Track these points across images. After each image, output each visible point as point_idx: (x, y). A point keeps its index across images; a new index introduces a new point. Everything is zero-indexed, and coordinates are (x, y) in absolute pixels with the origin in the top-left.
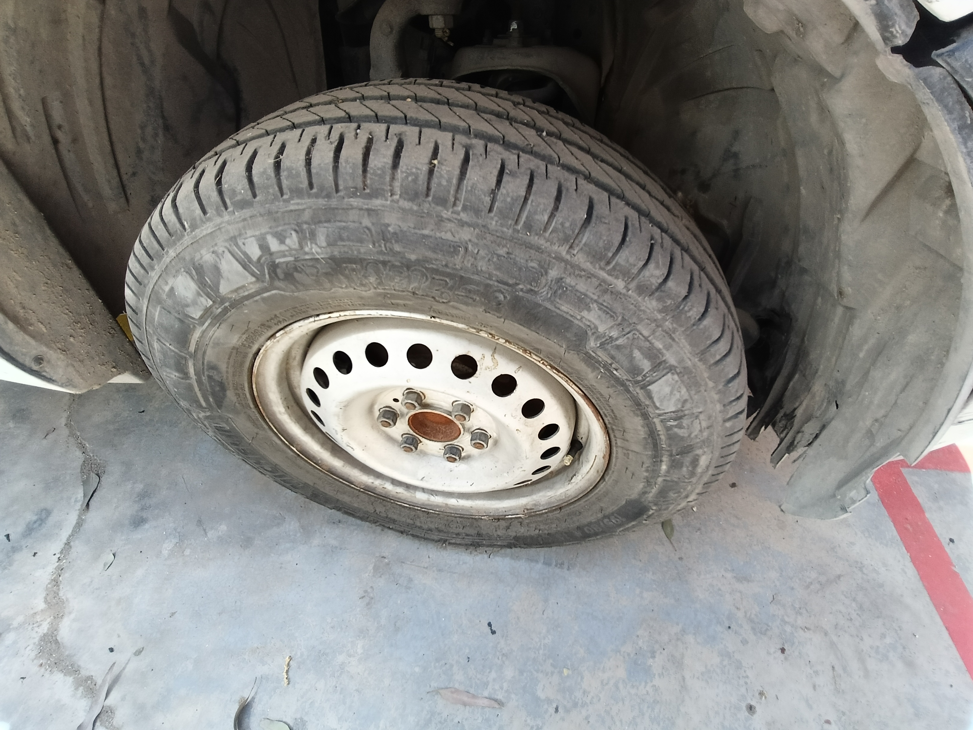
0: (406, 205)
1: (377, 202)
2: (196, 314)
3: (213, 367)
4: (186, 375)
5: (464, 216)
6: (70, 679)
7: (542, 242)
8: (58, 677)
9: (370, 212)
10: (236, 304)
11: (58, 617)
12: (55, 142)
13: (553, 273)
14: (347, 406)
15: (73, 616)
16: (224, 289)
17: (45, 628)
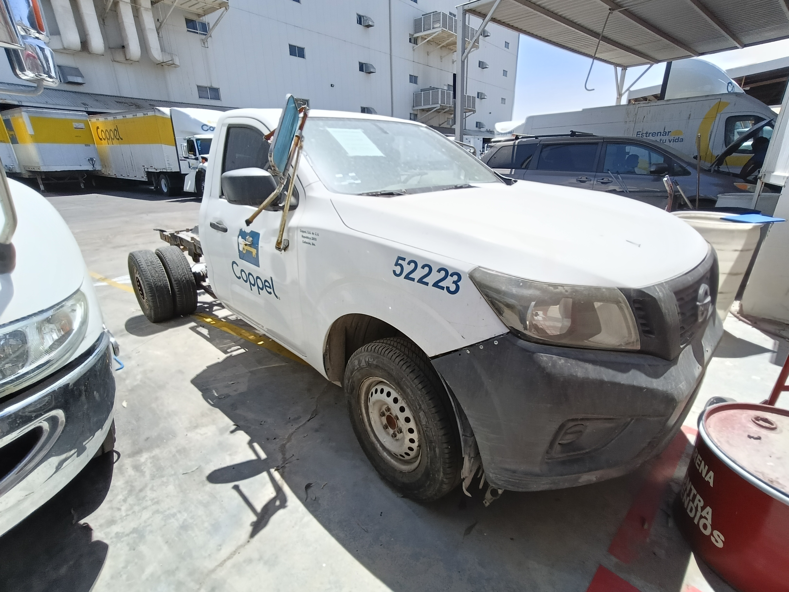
0: (388, 360)
1: (384, 358)
2: (356, 368)
3: (354, 382)
4: (349, 382)
5: (394, 364)
6: (282, 456)
7: (403, 373)
8: (281, 454)
9: (383, 359)
10: (362, 369)
11: (288, 442)
12: (356, 328)
13: (404, 379)
14: (374, 404)
15: (291, 443)
16: (361, 365)
17: (284, 442)
